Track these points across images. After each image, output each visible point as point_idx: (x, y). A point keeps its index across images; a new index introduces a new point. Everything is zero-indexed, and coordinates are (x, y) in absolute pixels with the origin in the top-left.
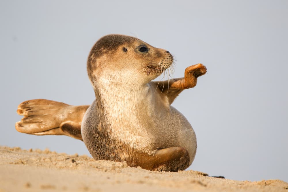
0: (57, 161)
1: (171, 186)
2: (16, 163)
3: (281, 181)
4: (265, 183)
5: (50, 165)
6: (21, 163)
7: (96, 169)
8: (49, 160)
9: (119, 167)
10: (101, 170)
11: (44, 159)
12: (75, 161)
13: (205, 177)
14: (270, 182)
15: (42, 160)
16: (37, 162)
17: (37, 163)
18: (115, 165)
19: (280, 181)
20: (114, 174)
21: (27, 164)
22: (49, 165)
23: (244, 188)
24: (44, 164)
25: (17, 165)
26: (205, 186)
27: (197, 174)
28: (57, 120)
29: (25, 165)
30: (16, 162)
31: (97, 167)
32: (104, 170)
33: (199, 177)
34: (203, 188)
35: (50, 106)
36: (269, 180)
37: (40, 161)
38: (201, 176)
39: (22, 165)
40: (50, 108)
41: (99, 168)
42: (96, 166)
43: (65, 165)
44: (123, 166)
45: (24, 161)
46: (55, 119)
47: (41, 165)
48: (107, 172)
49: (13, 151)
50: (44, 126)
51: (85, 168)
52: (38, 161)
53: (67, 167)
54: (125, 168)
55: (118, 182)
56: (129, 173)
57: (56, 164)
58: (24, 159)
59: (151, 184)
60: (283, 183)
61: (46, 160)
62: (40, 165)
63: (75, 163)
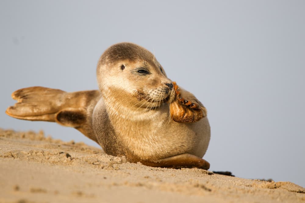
0: (50, 155)
1: (172, 190)
2: (5, 157)
3: (292, 183)
4: (275, 185)
5: (43, 160)
6: (11, 156)
7: (92, 165)
8: (41, 154)
9: (117, 163)
10: (97, 166)
11: (36, 153)
12: (70, 156)
13: (210, 176)
14: (280, 184)
15: (34, 154)
16: (28, 155)
17: (28, 157)
18: (113, 160)
19: (290, 184)
20: (111, 172)
21: (17, 157)
22: (41, 159)
23: (252, 192)
24: (36, 158)
25: (7, 158)
26: (210, 190)
27: (202, 173)
28: (53, 105)
29: (16, 159)
30: (6, 155)
31: (93, 164)
32: (101, 167)
33: (204, 176)
34: (207, 193)
35: (46, 92)
36: (279, 182)
37: (32, 155)
38: (205, 174)
39: (12, 158)
40: (46, 94)
41: (96, 165)
42: (92, 162)
43: (59, 160)
44: (122, 161)
45: (14, 154)
46: (51, 103)
47: (33, 158)
48: (104, 169)
49: (4, 138)
50: (37, 110)
51: (81, 164)
52: (30, 154)
53: (61, 162)
54: (123, 164)
55: (115, 184)
56: (128, 171)
57: (49, 158)
58: (14, 152)
59: (151, 187)
60: (294, 186)
61: (38, 154)
62: (31, 159)
63: (69, 158)
